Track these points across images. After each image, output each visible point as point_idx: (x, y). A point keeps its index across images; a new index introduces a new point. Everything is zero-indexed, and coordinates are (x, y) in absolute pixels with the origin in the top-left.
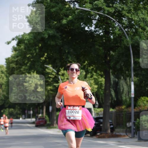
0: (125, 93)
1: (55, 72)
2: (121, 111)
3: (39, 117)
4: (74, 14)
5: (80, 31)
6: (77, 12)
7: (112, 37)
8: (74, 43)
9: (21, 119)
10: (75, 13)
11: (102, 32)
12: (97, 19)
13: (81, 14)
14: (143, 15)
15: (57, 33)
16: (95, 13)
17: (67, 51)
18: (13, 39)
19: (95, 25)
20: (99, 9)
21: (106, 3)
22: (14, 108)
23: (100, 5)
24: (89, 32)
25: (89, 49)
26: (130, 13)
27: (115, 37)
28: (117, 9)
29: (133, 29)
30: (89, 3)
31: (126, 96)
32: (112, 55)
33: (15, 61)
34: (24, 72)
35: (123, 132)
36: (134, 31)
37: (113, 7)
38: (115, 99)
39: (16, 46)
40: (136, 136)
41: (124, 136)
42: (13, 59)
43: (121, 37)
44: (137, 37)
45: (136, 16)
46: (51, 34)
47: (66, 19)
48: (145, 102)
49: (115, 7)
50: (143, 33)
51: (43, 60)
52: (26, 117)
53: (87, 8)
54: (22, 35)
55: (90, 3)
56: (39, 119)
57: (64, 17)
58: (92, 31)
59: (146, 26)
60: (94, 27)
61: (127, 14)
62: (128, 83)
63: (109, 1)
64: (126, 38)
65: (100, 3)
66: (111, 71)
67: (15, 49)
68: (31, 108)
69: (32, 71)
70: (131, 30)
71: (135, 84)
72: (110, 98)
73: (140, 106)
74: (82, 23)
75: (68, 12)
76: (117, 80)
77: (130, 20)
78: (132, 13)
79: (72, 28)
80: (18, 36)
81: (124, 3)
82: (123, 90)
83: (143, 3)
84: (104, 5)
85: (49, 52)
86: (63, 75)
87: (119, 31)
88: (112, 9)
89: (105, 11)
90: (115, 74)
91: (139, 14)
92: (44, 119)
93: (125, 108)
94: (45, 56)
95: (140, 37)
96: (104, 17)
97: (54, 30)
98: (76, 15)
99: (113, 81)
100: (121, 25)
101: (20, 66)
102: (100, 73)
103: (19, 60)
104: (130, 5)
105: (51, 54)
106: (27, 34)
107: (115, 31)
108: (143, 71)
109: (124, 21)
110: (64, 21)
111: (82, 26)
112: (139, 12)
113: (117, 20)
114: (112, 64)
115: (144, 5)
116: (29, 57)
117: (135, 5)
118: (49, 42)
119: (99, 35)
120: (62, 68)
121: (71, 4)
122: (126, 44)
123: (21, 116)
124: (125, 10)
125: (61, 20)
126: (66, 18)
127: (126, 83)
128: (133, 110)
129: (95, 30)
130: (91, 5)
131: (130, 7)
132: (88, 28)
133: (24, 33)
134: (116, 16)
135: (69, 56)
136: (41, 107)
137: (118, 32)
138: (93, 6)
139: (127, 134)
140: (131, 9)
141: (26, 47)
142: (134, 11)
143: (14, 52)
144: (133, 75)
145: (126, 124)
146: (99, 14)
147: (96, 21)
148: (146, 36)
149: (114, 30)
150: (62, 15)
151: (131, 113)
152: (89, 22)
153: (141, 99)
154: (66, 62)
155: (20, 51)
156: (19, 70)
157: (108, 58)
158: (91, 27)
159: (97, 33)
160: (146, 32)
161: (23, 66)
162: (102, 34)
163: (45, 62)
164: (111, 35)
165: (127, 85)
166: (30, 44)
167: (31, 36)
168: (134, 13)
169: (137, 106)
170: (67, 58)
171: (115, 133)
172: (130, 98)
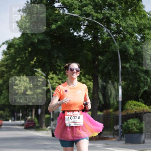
0: (113, 97)
1: (44, 76)
2: (109, 114)
3: (28, 120)
4: (63, 20)
5: (69, 36)
6: (66, 17)
7: (100, 42)
8: (63, 48)
9: (10, 121)
10: (64, 18)
11: (91, 37)
12: (86, 25)
13: (70, 19)
14: (131, 21)
15: (47, 37)
16: (84, 18)
17: (56, 56)
18: (3, 44)
19: (83, 30)
20: (88, 15)
21: (94, 9)
22: (4, 110)
23: (89, 11)
24: (78, 37)
25: (78, 54)
26: (118, 19)
27: (103, 42)
28: (105, 15)
29: (121, 35)
30: (77, 9)
31: (113, 100)
32: (100, 59)
33: (5, 65)
34: (14, 75)
35: (110, 135)
36: (122, 36)
37: (101, 13)
38: (103, 103)
39: (6, 50)
40: (123, 138)
41: (112, 138)
42: (3, 63)
43: (109, 42)
44: (125, 42)
45: (124, 22)
46: (41, 39)
47: (56, 25)
48: (132, 106)
49: (104, 13)
50: (131, 39)
51: (33, 64)
52: (16, 119)
53: (76, 14)
54: (12, 40)
55: (79, 9)
56: (28, 121)
57: (54, 22)
58: (80, 36)
59: (134, 32)
60: (83, 33)
61: (115, 20)
62: (116, 87)
63: (98, 8)
64: (114, 43)
65: (88, 9)
66: (99, 75)
67: (5, 53)
68: (21, 111)
69: (22, 75)
70: (119, 36)
71: (122, 89)
72: (98, 102)
73: (127, 110)
74: (71, 29)
75: (57, 17)
76: (105, 84)
77: (118, 26)
78: (121, 19)
79: (61, 33)
80: (8, 40)
81: (112, 10)
82: (111, 93)
83: (131, 9)
84: (92, 11)
85: (39, 57)
86: (52, 79)
87: (107, 36)
88: (100, 15)
89: (94, 17)
90: (103, 79)
91: (127, 21)
92: (33, 121)
93: (112, 111)
94: (34, 60)
95: (128, 43)
96: (93, 22)
97: (44, 35)
98: (65, 20)
99: (101, 85)
100: (110, 31)
101: (10, 70)
102: (88, 77)
103: (8, 64)
104: (118, 12)
105: (41, 58)
106: (17, 39)
107: (104, 37)
108: (131, 76)
109: (113, 27)
110: (54, 27)
111: (71, 32)
112: (127, 18)
113: (106, 26)
114: (100, 68)
115: (132, 12)
116: (19, 60)
117: (124, 11)
118: (39, 47)
119: (87, 40)
120: (51, 72)
121: (61, 9)
122: (114, 49)
123: (10, 119)
124: (113, 17)
125: (51, 25)
126: (55, 23)
127: (114, 87)
128: (120, 114)
129: (84, 35)
130: (80, 11)
131: (118, 14)
132: (77, 33)
133: (14, 37)
134: (104, 22)
135: (58, 60)
136: (30, 109)
137: (106, 38)
138: (82, 12)
139: (114, 137)
140: (119, 16)
141: (16, 51)
142: (122, 18)
143: (4, 56)
144: (120, 80)
145: (114, 127)
146: (87, 20)
147: (84, 26)
148: (134, 41)
149: (103, 35)
150: (51, 20)
151: (118, 116)
152: (77, 28)
153: (129, 103)
154: (55, 66)
155: (10, 55)
156: (8, 74)
157: (97, 63)
158: (80, 32)
159: (86, 38)
160: (134, 38)
161: (12, 69)
162: (91, 39)
163: (34, 66)
164: (100, 40)
165: (115, 89)
166: (20, 48)
167: (21, 41)
168: (122, 20)
169: (124, 110)
170: (56, 62)
171: (103, 136)
172: (118, 102)
